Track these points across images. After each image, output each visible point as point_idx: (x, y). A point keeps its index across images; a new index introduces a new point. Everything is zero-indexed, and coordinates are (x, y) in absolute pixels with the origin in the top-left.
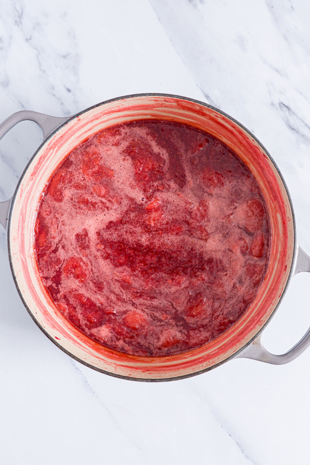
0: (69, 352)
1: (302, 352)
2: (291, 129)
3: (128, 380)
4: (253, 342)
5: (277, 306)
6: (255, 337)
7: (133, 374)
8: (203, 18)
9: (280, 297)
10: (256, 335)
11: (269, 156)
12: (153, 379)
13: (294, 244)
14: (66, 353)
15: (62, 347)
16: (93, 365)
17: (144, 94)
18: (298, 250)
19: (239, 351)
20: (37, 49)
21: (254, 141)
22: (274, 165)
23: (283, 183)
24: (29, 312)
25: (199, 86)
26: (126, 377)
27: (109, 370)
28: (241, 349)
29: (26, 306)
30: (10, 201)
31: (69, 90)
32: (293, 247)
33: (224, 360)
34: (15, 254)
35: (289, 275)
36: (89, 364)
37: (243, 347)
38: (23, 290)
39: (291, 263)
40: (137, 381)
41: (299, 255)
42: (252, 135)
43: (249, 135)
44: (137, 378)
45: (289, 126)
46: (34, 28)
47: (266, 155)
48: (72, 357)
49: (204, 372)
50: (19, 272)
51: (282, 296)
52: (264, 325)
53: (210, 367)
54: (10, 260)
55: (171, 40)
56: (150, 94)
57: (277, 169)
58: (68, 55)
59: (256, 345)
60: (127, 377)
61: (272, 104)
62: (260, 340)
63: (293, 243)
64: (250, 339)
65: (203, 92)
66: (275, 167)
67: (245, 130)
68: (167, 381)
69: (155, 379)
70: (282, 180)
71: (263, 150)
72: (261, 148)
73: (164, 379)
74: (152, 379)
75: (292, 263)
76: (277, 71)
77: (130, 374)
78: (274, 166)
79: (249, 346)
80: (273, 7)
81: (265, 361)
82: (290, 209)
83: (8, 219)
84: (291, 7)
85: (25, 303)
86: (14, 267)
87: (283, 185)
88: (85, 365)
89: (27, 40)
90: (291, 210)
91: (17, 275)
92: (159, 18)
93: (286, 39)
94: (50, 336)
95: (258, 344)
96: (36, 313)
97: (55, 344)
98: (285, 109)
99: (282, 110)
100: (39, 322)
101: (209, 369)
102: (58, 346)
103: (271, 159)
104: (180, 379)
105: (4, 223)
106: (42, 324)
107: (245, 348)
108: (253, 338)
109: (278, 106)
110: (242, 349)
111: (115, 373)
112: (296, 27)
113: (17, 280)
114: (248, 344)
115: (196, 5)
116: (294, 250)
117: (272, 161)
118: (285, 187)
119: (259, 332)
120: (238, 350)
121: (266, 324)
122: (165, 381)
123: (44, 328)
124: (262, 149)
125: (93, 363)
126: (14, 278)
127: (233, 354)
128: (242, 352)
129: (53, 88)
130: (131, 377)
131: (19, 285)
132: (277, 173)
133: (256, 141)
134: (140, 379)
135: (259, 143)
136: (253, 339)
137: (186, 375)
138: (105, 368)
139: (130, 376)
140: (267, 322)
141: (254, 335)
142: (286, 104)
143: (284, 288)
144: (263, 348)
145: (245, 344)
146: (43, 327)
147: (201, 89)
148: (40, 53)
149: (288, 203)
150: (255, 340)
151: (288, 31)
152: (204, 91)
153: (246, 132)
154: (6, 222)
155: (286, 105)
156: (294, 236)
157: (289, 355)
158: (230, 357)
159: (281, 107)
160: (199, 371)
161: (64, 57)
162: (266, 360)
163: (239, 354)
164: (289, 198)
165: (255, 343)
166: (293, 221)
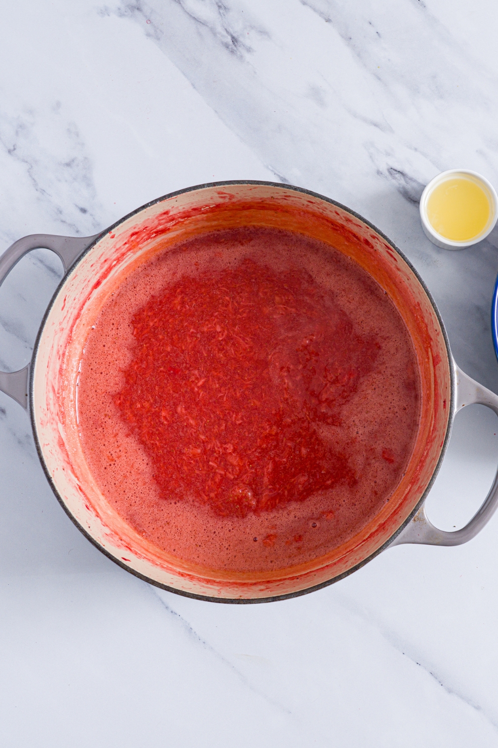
0: (145, 577)
1: (488, 521)
2: (413, 202)
3: (238, 603)
4: (413, 519)
5: (440, 459)
6: (415, 510)
7: (246, 595)
8: (255, 73)
9: (442, 446)
10: (416, 507)
11: (393, 246)
12: (276, 597)
13: (450, 366)
14: (141, 579)
15: (133, 570)
16: (183, 590)
17: (200, 185)
18: (457, 374)
19: (396, 534)
20: (27, 162)
21: (368, 228)
22: (403, 257)
23: (420, 281)
24: (77, 527)
25: (270, 167)
26: (235, 599)
27: (209, 594)
28: (397, 531)
29: (71, 518)
30: (27, 369)
31: (84, 211)
32: (449, 371)
33: (376, 552)
34: (47, 445)
35: (450, 412)
36: (178, 590)
37: (400, 528)
38: (65, 496)
39: (450, 395)
40: (252, 603)
41: (459, 381)
42: (364, 220)
43: (360, 220)
44: (252, 599)
45: (409, 198)
46: (17, 133)
47: (389, 245)
48: (150, 583)
49: (348, 575)
50: (55, 470)
51: (444, 444)
52: (426, 491)
53: (356, 566)
54: (39, 454)
55: (216, 111)
56: (209, 185)
57: (407, 263)
58: (73, 161)
59: (418, 522)
60: (237, 599)
61: (379, 173)
62: (423, 513)
63: (449, 364)
64: (409, 514)
65: (277, 175)
66: (404, 260)
67: (353, 214)
68: (297, 596)
69: (278, 597)
70: (417, 277)
71: (383, 239)
72: (380, 236)
73: (292, 594)
74: (273, 597)
75: (452, 394)
76: (376, 125)
77: (242, 595)
78: (402, 259)
79: (408, 525)
80: (351, 38)
81: (435, 543)
82: (436, 316)
83: (28, 395)
84: (377, 34)
85: (70, 513)
86: (46, 463)
87: (420, 284)
88: (171, 592)
89: (9, 152)
90: (437, 318)
91: (53, 475)
92: (193, 85)
93: (379, 79)
94: (113, 557)
95: (422, 520)
96: (89, 527)
97: (122, 567)
98: (398, 176)
99: (394, 178)
100: (95, 539)
101: (356, 568)
102: (128, 569)
103: (396, 250)
104: (316, 590)
105: (22, 402)
106: (101, 542)
107: (402, 529)
108: (412, 512)
109: (387, 173)
110: (399, 531)
111: (218, 597)
112: (389, 60)
113: (54, 482)
114: (407, 522)
115: (242, 57)
116: (451, 375)
117: (398, 253)
118: (423, 286)
119: (420, 502)
120: (393, 533)
121: (428, 488)
122: (294, 597)
123: (103, 547)
124: (382, 237)
125: (184, 588)
126: (49, 479)
127: (388, 541)
128: (399, 535)
129: (61, 212)
130: (243, 598)
131: (57, 488)
132: (409, 268)
133: (372, 228)
134: (256, 599)
135: (375, 230)
136: (412, 514)
137: (323, 583)
138: (203, 592)
139: (241, 598)
140: (429, 485)
141: (414, 508)
142: (399, 168)
143: (446, 432)
144: (429, 524)
145: (403, 523)
146: (102, 545)
147: (272, 171)
148: (32, 167)
149: (431, 309)
150: (417, 514)
151: (379, 67)
152: (279, 174)
153: (354, 217)
154: (26, 399)
155: (398, 170)
156: (447, 355)
157: (469, 528)
158: (383, 545)
159: (391, 174)
160: (342, 574)
161: (68, 165)
162: (437, 541)
163: (396, 539)
164: (431, 301)
165: (416, 519)
166: (443, 334)
